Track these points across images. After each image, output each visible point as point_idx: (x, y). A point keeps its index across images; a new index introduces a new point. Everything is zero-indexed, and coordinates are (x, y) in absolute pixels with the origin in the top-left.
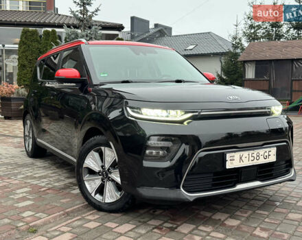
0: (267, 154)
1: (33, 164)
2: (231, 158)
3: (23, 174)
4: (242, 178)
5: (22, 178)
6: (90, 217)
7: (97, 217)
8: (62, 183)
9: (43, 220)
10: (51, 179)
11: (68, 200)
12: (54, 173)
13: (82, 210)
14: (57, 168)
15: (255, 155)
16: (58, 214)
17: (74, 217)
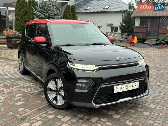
0: (134, 85)
1: (23, 78)
2: (117, 88)
3: (19, 85)
4: (122, 96)
5: (18, 87)
6: (50, 112)
7: (54, 112)
8: (37, 91)
9: (28, 113)
10: (32, 88)
11: (40, 101)
12: (34, 85)
13: (46, 107)
14: (35, 81)
15: (128, 86)
16: (35, 110)
17: (43, 111)
